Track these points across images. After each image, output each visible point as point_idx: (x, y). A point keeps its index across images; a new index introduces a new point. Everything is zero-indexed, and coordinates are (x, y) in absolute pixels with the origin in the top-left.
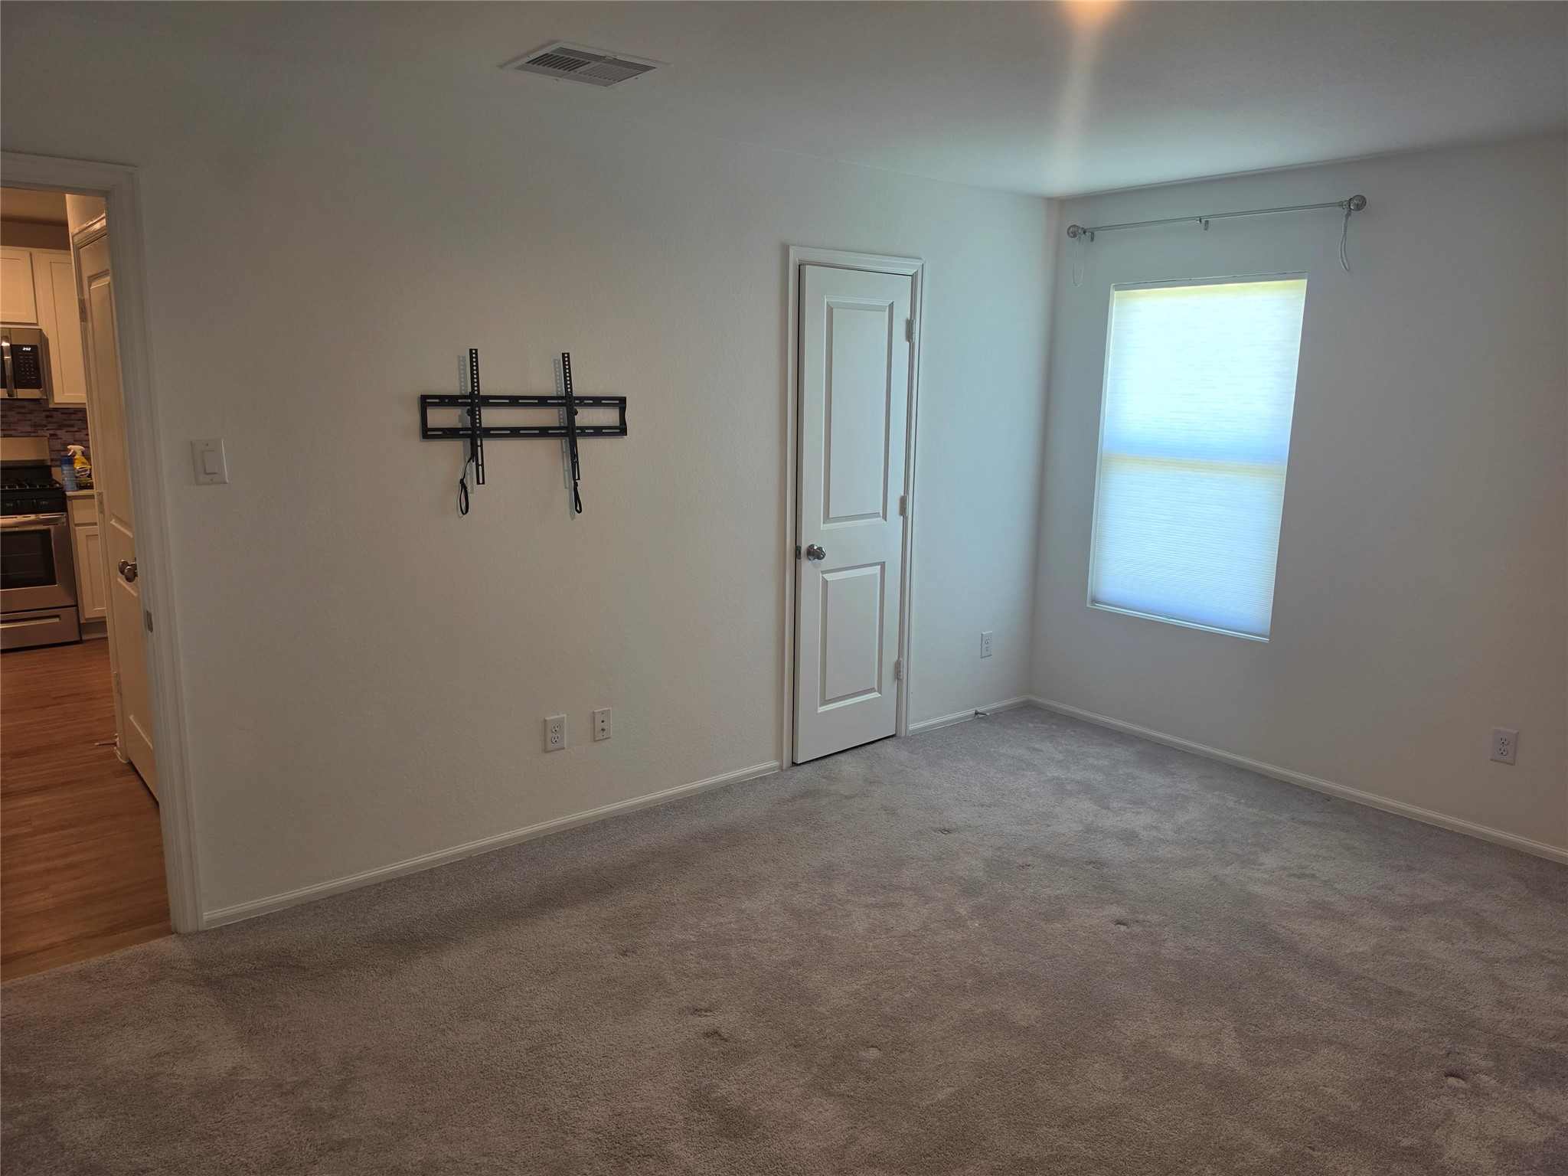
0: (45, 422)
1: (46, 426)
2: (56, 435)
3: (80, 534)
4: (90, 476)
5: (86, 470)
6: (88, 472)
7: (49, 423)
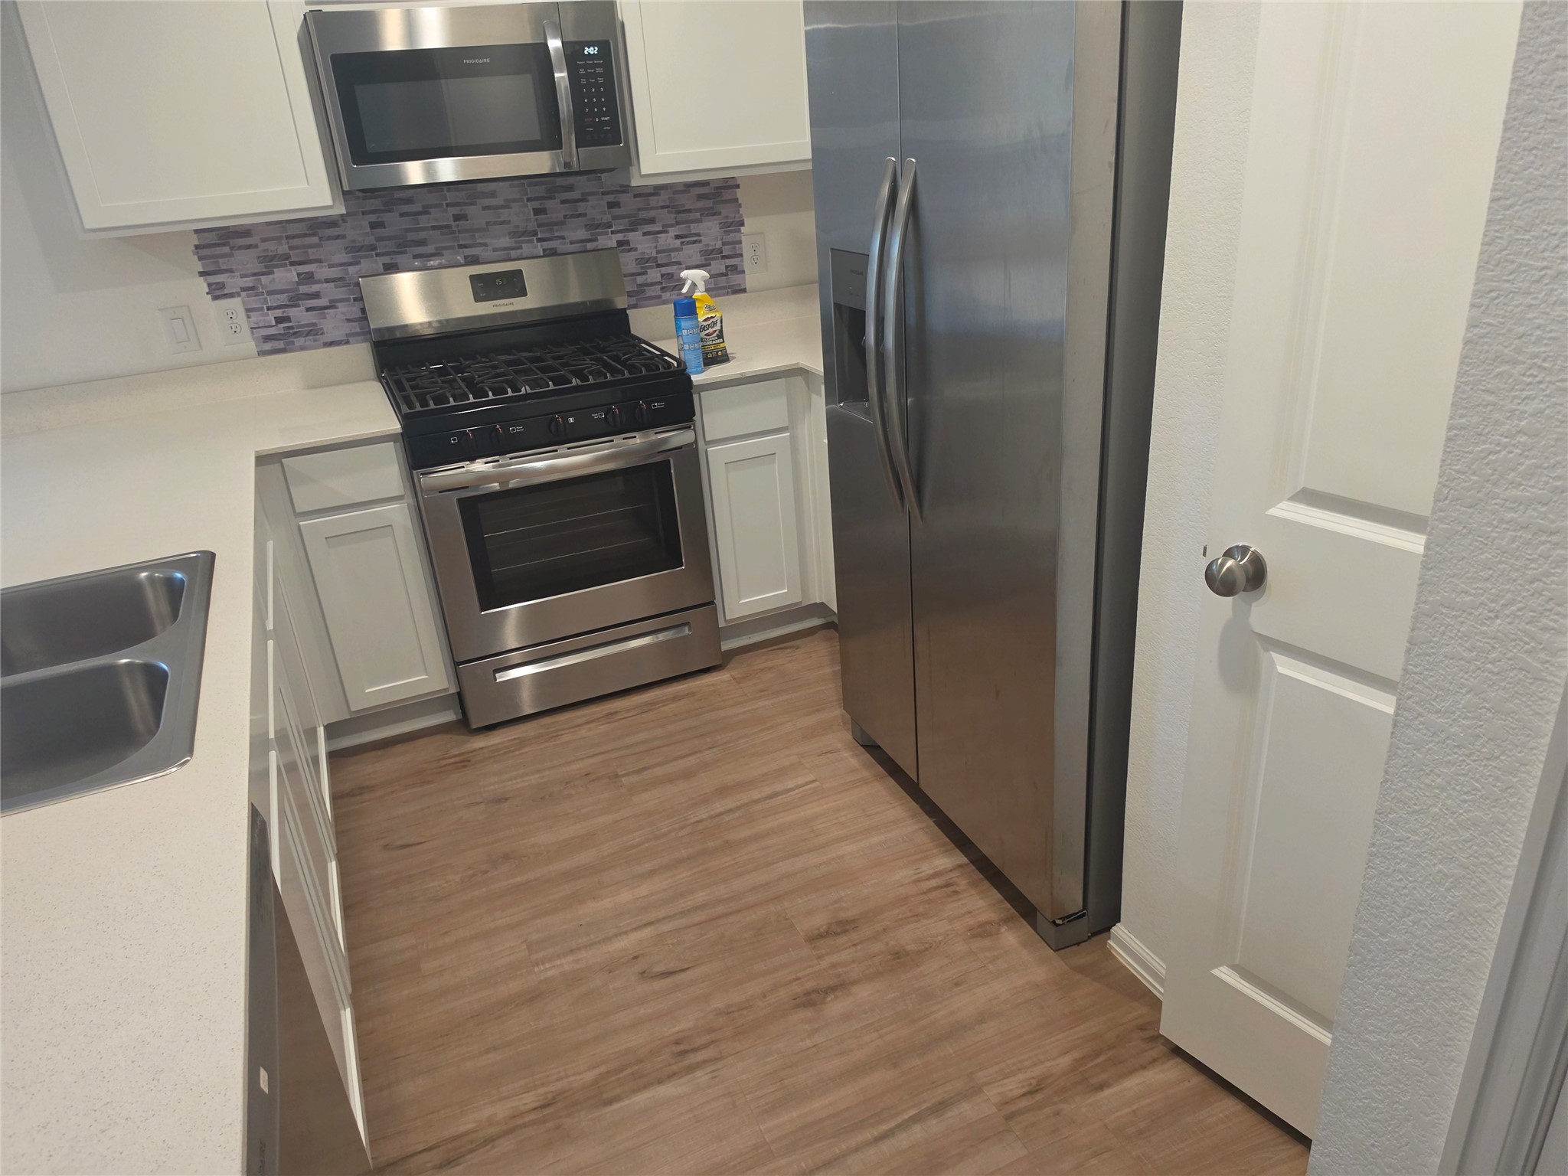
0: (607, 218)
1: (610, 226)
2: (627, 243)
3: (717, 460)
4: (721, 336)
5: (715, 323)
6: (718, 327)
7: (614, 218)
